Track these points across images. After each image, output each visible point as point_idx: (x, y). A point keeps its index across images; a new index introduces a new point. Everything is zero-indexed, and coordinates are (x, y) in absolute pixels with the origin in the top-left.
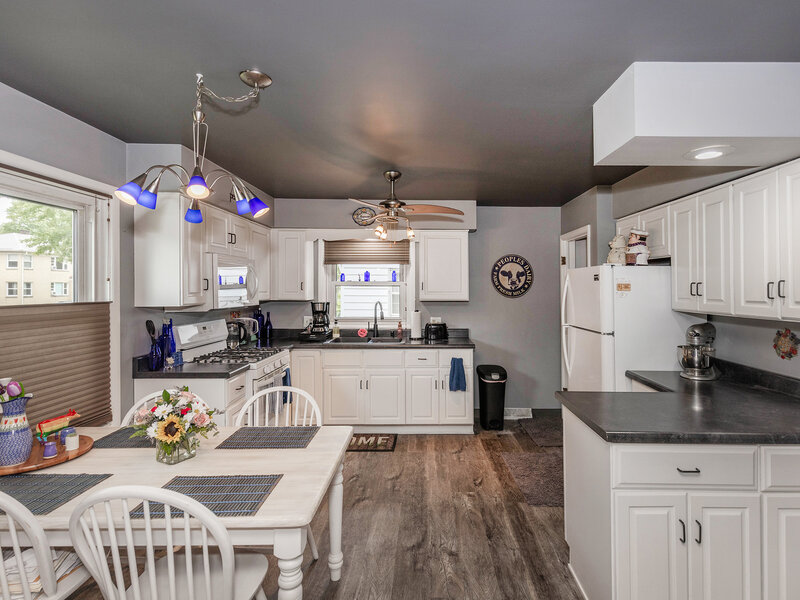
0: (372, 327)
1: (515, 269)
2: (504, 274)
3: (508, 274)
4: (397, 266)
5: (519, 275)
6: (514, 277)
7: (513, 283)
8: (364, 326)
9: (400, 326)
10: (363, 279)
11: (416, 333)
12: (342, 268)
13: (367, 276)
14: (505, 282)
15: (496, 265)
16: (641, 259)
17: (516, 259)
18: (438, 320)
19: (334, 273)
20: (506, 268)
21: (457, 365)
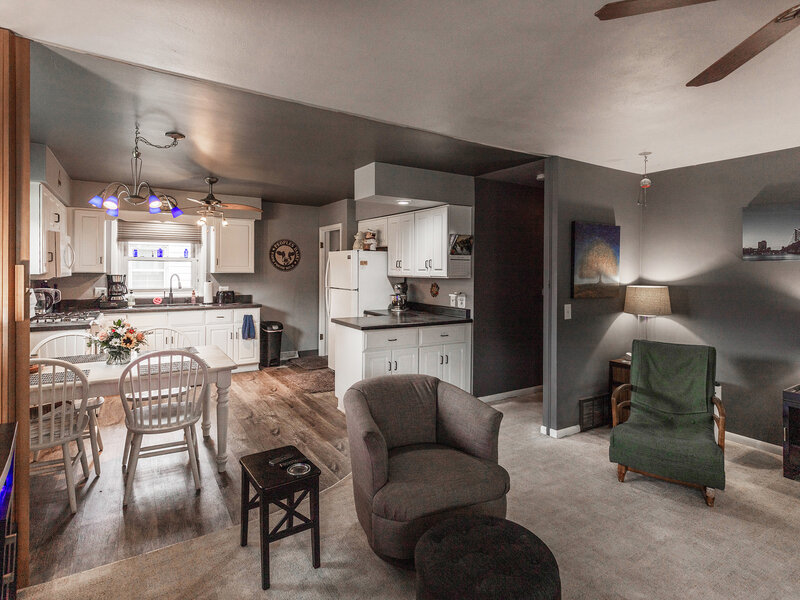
0: (167, 295)
1: (287, 250)
2: (279, 253)
3: (283, 254)
4: (188, 246)
5: (290, 254)
6: (287, 256)
7: (286, 260)
8: (160, 295)
9: (194, 294)
10: (156, 255)
11: (208, 299)
12: (132, 245)
13: (160, 252)
14: (280, 260)
15: (273, 247)
16: (372, 247)
17: (288, 243)
18: (226, 289)
19: (125, 249)
20: (281, 249)
21: (248, 320)
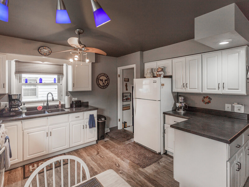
0: (45, 104)
1: (104, 78)
2: (101, 80)
3: (102, 80)
4: (56, 76)
5: (105, 80)
6: (104, 81)
8: (41, 105)
9: (60, 103)
10: (38, 82)
12: (25, 76)
13: (41, 80)
15: (98, 77)
17: (104, 75)
18: (76, 99)
19: (20, 79)
20: (101, 78)
21: (92, 117)
